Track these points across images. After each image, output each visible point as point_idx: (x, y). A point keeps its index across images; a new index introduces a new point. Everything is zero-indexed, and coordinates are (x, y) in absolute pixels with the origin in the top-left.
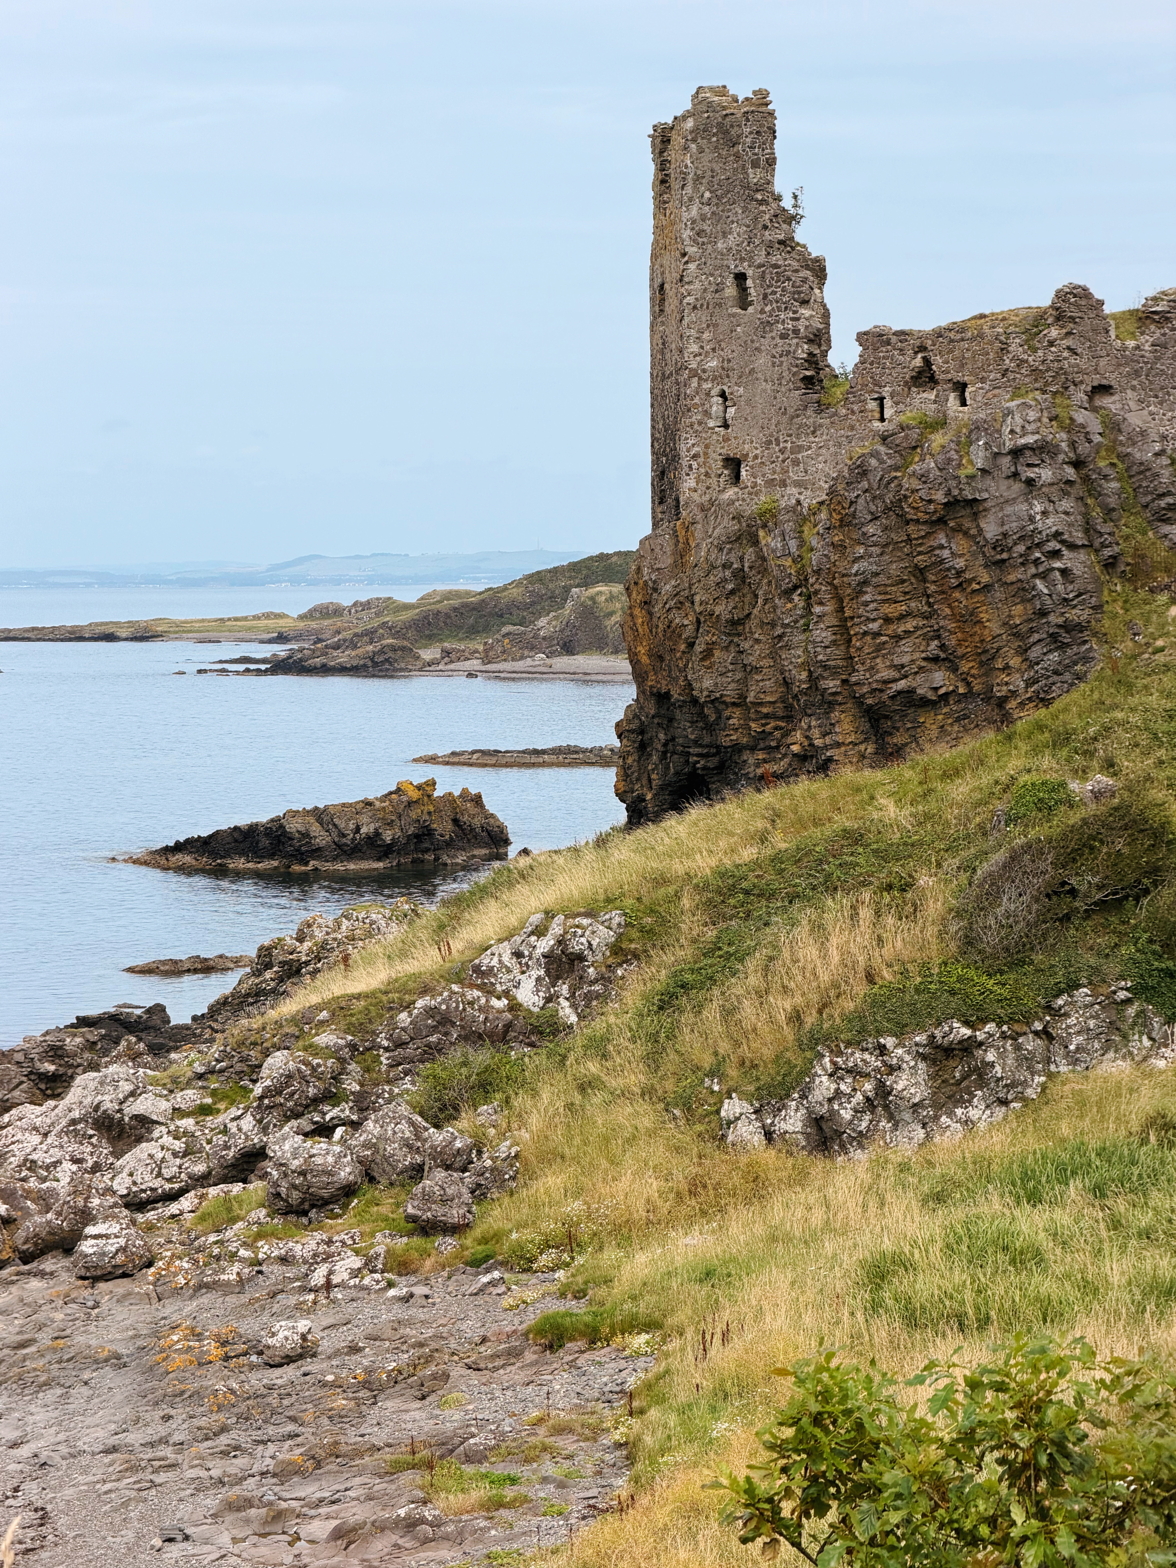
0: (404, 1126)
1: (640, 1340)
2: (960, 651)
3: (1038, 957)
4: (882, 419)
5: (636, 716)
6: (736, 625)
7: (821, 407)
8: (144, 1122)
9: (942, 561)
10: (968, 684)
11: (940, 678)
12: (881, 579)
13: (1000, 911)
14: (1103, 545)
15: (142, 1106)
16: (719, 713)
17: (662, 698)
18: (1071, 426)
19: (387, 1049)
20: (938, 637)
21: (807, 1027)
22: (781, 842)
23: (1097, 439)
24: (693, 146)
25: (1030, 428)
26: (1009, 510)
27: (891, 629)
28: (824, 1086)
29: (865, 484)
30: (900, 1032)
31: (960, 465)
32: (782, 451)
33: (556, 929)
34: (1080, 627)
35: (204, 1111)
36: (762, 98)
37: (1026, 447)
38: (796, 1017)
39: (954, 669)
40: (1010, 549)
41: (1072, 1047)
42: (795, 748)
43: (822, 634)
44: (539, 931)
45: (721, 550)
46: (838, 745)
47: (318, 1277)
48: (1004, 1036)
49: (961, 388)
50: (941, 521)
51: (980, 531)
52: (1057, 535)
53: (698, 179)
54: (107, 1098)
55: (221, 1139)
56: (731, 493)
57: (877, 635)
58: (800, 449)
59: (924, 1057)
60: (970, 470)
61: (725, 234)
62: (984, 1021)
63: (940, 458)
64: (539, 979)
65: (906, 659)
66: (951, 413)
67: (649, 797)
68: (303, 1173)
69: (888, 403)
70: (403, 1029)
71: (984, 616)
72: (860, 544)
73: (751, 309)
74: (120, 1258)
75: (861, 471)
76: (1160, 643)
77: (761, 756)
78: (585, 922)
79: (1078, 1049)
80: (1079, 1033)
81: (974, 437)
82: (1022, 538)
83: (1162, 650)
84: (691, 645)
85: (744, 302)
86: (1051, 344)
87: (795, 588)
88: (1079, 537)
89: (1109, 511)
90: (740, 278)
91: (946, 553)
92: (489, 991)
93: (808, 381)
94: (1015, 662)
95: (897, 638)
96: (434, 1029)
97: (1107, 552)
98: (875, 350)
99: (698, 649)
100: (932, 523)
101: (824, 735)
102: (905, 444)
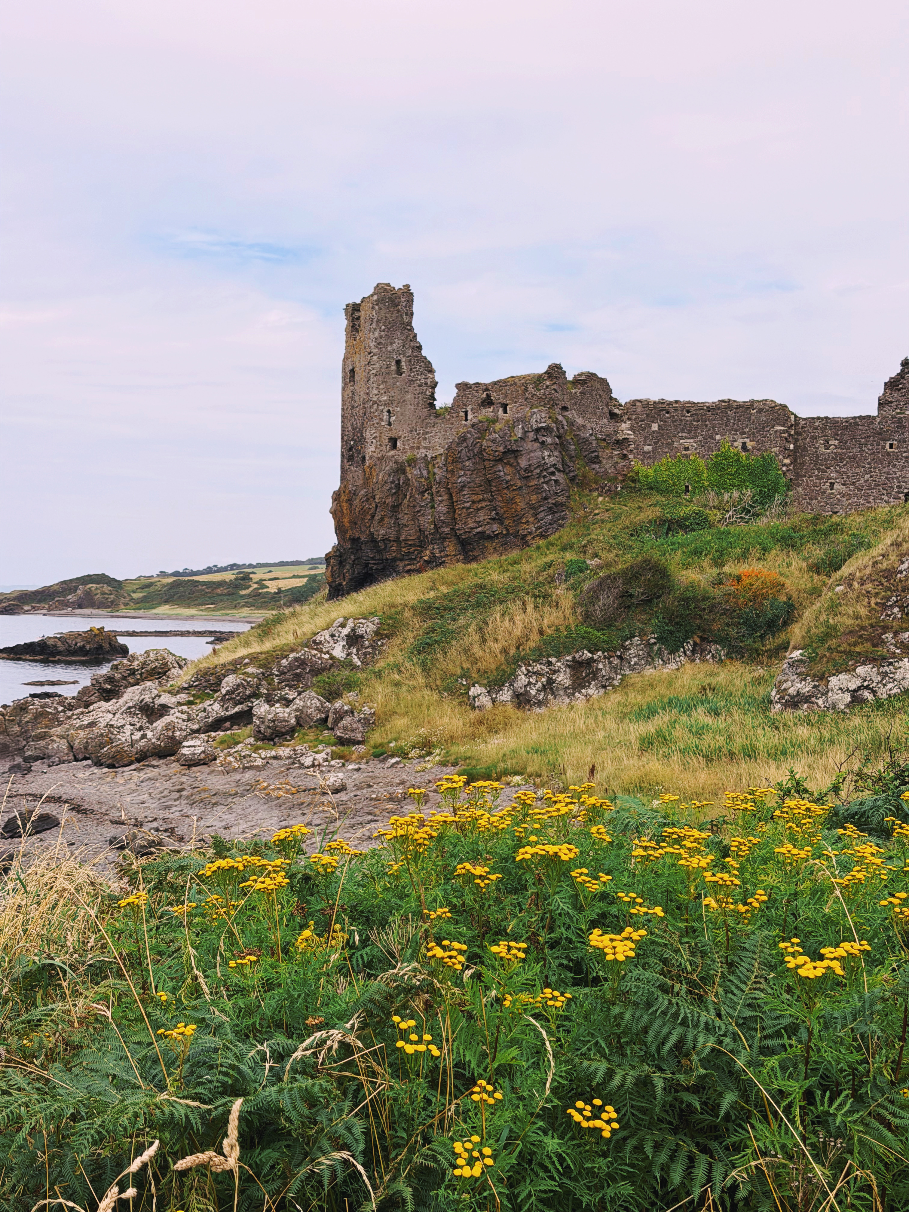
0: (316, 701)
1: (517, 779)
2: (505, 516)
3: (617, 624)
4: (466, 420)
5: (338, 550)
6: (395, 508)
8: (165, 707)
9: (500, 477)
10: (507, 530)
11: (495, 527)
12: (472, 485)
13: (600, 603)
14: (570, 471)
15: (163, 700)
16: (386, 545)
17: (355, 541)
18: (556, 421)
19: (277, 676)
20: (495, 510)
21: (511, 654)
22: (444, 589)
23: (566, 428)
24: (377, 307)
25: (543, 420)
26: (532, 454)
27: (475, 506)
28: (522, 680)
29: (465, 445)
30: (559, 656)
31: (511, 436)
32: (418, 434)
33: (350, 624)
34: (562, 505)
35: (190, 703)
36: (407, 288)
37: (542, 428)
38: (505, 651)
39: (501, 523)
40: (532, 471)
41: (632, 663)
42: (426, 558)
43: (442, 508)
44: (343, 626)
45: (390, 476)
46: (447, 556)
47: (308, 761)
48: (605, 657)
49: (505, 407)
50: (501, 460)
51: (518, 464)
52: (553, 465)
53: (378, 321)
54: (147, 696)
55: (203, 714)
56: (392, 453)
57: (469, 508)
58: (427, 433)
59: (569, 666)
60: (515, 438)
61: (391, 344)
62: (598, 651)
63: (501, 433)
64: (344, 646)
65: (481, 519)
66: (500, 417)
67: (344, 583)
69: (469, 413)
70: (285, 667)
71: (518, 501)
72: (461, 469)
73: (404, 375)
75: (463, 439)
76: (596, 511)
77: (407, 562)
78: (364, 621)
79: (635, 664)
80: (634, 657)
81: (516, 424)
82: (538, 467)
83: (598, 514)
84: (373, 517)
85: (399, 372)
86: (547, 387)
87: (426, 490)
88: (560, 466)
89: (571, 457)
90: (398, 362)
91: (502, 474)
92: (321, 651)
94: (531, 520)
95: (478, 510)
96: (298, 667)
97: (572, 474)
98: (464, 391)
99: (377, 518)
100: (496, 461)
101: (440, 552)
102: (482, 428)
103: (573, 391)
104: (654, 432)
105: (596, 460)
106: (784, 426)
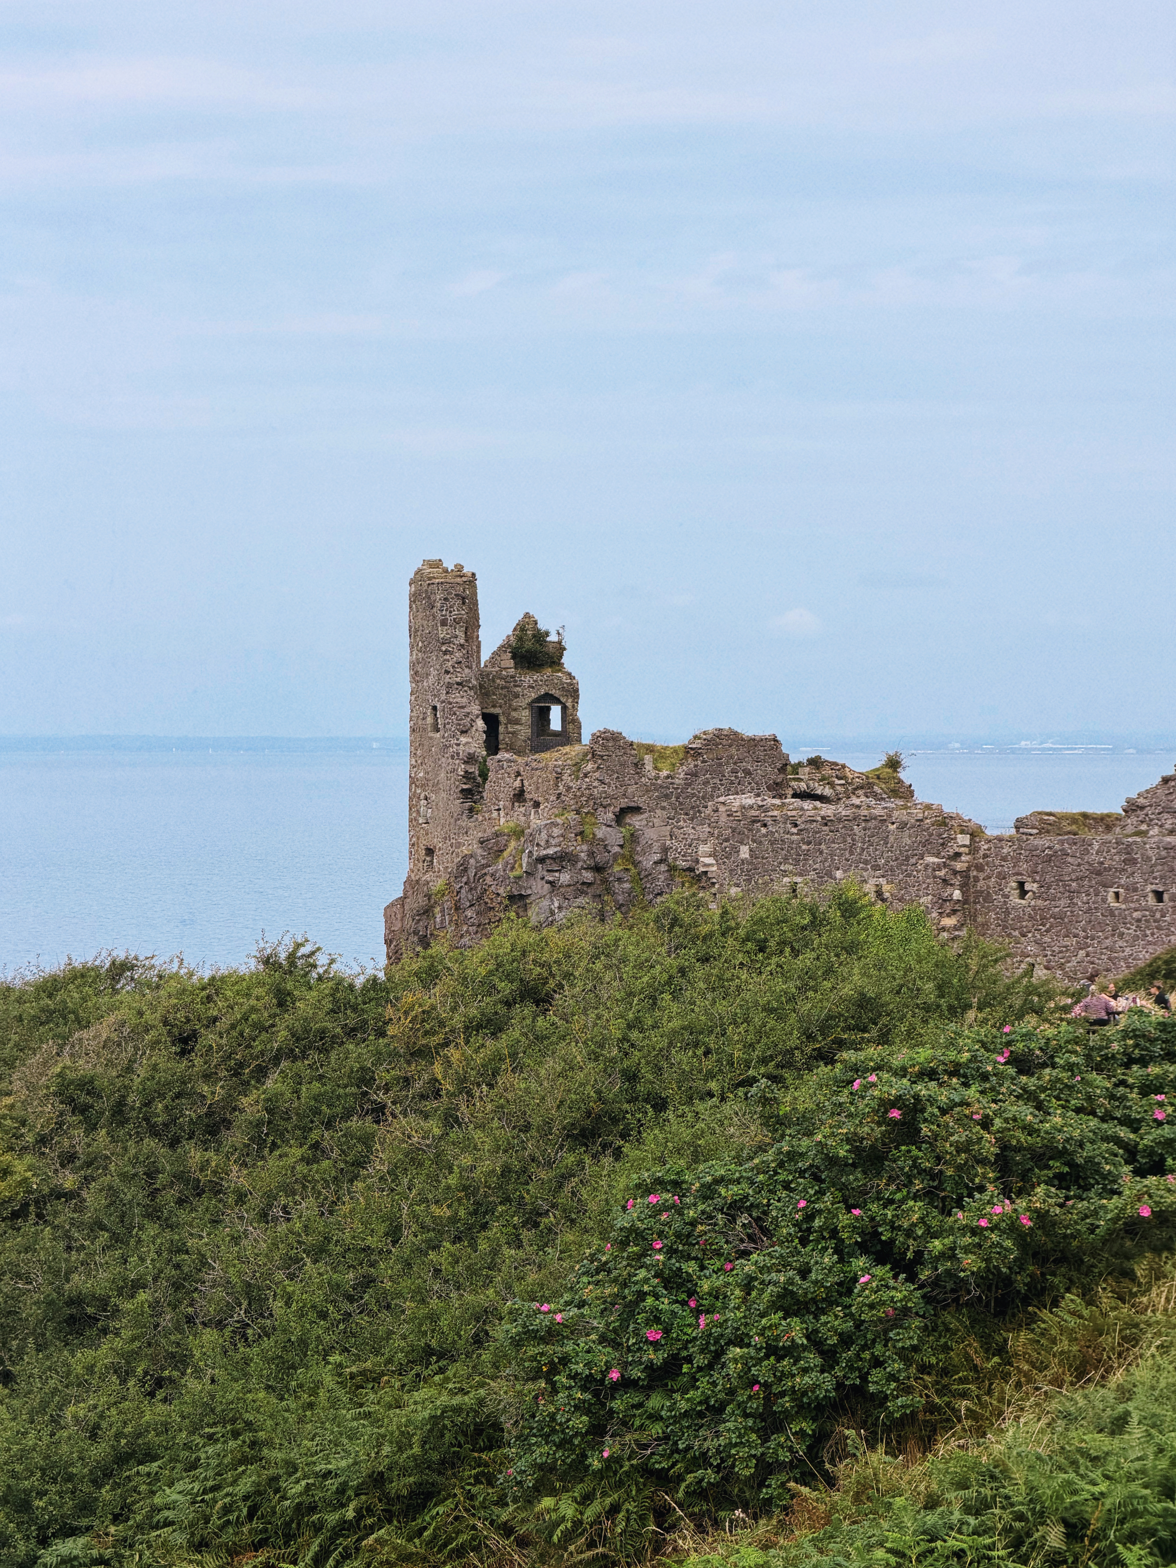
4: (499, 825)
7: (469, 812)
18: (594, 841)
24: (414, 606)
25: (554, 842)
37: (549, 856)
53: (416, 631)
56: (428, 875)
60: (517, 872)
61: (427, 675)
66: (532, 824)
69: (502, 813)
73: (439, 734)
75: (464, 868)
81: (525, 846)
85: (436, 728)
86: (586, 776)
89: (619, 906)
90: (435, 708)
98: (497, 772)
103: (665, 773)
104: (743, 861)
106: (937, 855)
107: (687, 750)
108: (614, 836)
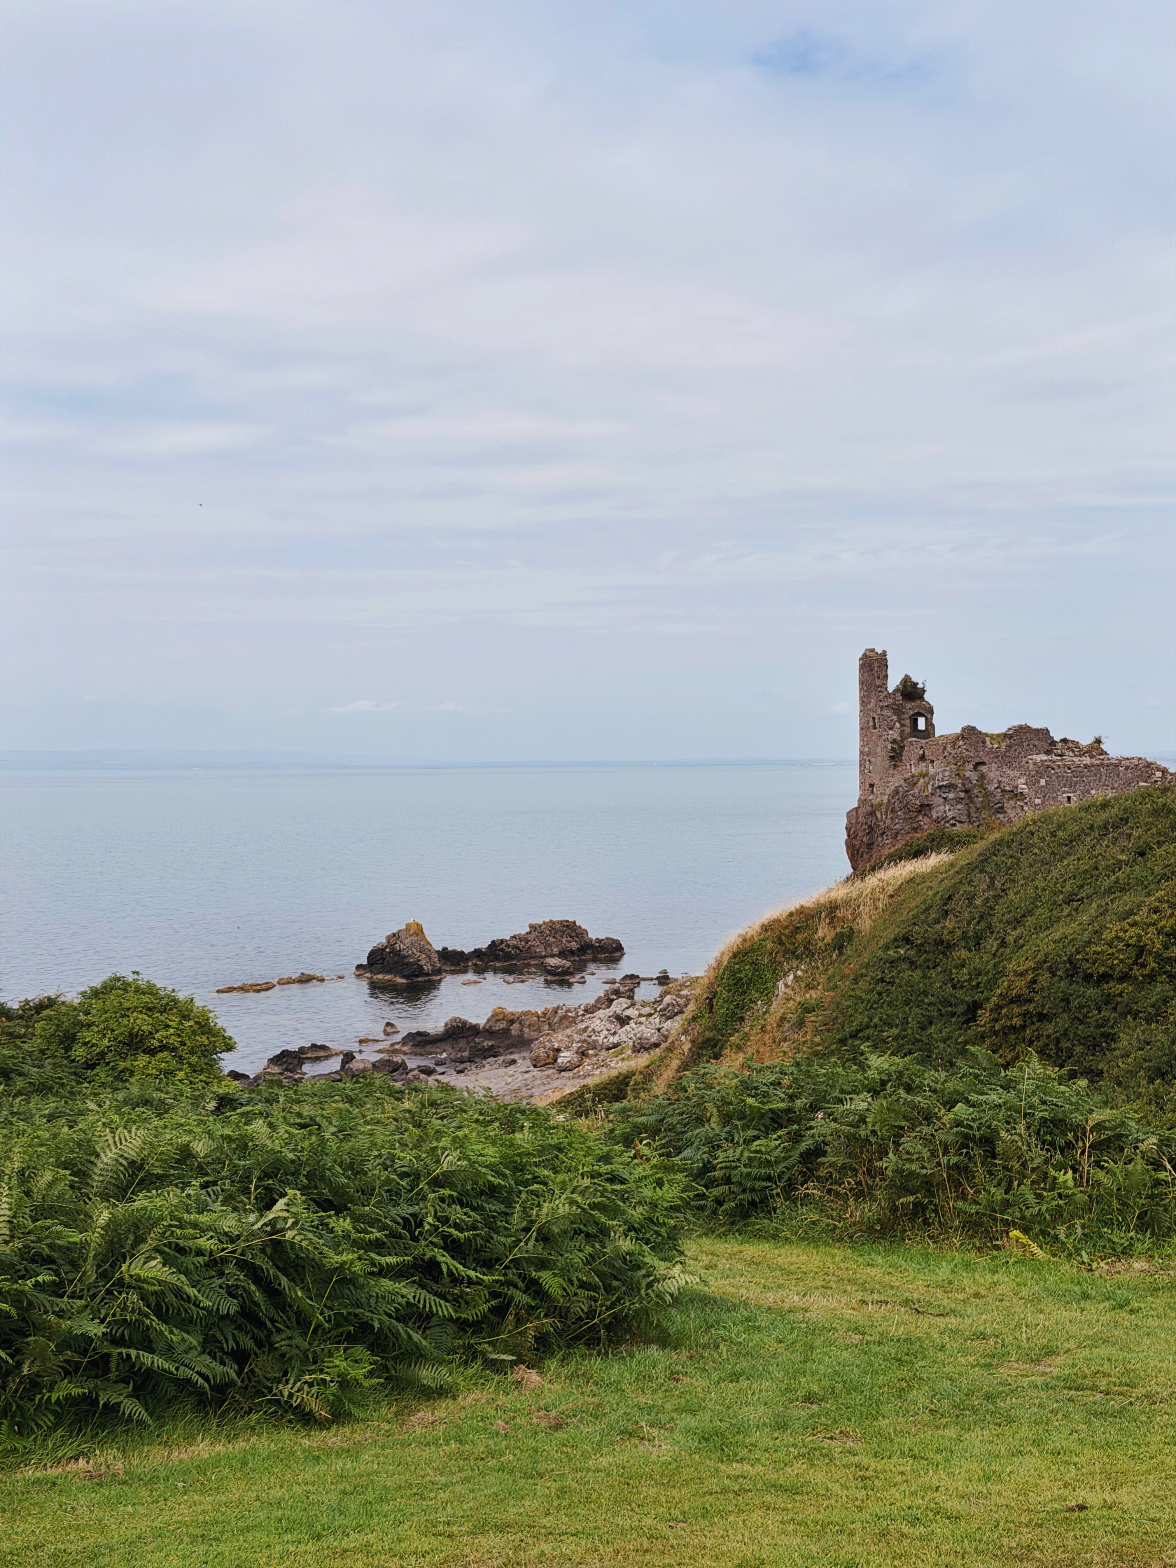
7: (895, 766)
8: (629, 1018)
15: (628, 1012)
18: (964, 778)
23: (975, 782)
25: (947, 778)
26: (939, 808)
29: (898, 797)
31: (924, 791)
32: (884, 783)
36: (884, 653)
37: (943, 786)
52: (953, 818)
56: (871, 797)
60: (926, 794)
63: (920, 788)
66: (929, 771)
68: (640, 1039)
69: (912, 766)
74: (568, 1064)
75: (896, 792)
81: (930, 781)
86: (959, 747)
88: (964, 818)
93: (892, 758)
102: (912, 782)
103: (996, 746)
104: (1042, 787)
105: (1001, 810)
106: (1146, 782)
107: (1005, 735)
108: (974, 776)
